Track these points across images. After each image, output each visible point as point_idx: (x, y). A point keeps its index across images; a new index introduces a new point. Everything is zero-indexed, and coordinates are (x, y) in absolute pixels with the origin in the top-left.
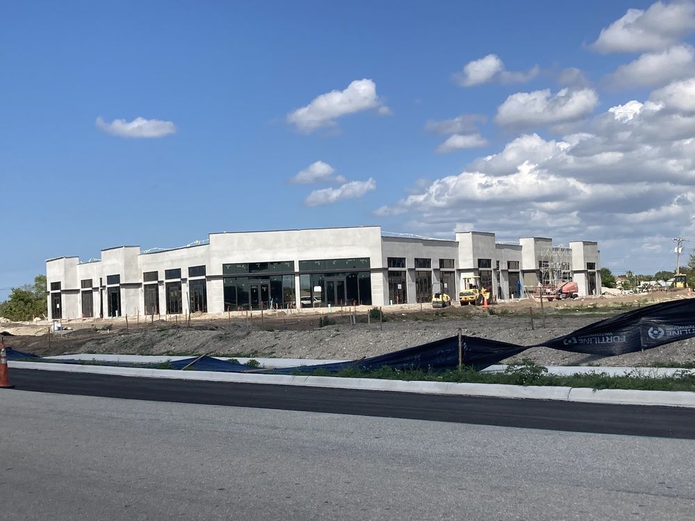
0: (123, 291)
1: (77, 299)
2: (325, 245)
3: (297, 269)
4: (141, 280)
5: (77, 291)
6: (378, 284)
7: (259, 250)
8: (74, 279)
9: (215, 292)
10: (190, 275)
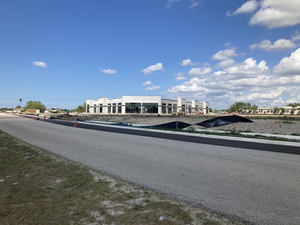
0: (103, 107)
1: (93, 109)
2: (148, 100)
3: (142, 105)
4: (107, 105)
5: (93, 107)
6: (160, 109)
7: (134, 100)
8: (92, 104)
9: (123, 109)
10: (118, 105)
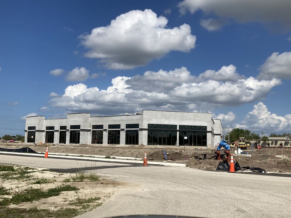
0: (81, 132)
1: (42, 135)
2: (190, 119)
3: (178, 129)
4: (91, 128)
5: (43, 131)
6: (209, 138)
7: (163, 119)
8: (42, 126)
10: (127, 128)
